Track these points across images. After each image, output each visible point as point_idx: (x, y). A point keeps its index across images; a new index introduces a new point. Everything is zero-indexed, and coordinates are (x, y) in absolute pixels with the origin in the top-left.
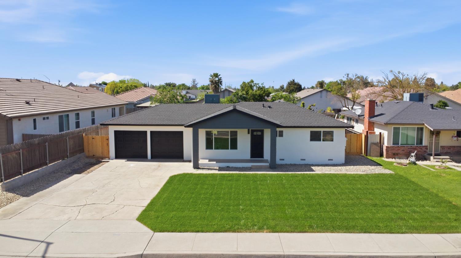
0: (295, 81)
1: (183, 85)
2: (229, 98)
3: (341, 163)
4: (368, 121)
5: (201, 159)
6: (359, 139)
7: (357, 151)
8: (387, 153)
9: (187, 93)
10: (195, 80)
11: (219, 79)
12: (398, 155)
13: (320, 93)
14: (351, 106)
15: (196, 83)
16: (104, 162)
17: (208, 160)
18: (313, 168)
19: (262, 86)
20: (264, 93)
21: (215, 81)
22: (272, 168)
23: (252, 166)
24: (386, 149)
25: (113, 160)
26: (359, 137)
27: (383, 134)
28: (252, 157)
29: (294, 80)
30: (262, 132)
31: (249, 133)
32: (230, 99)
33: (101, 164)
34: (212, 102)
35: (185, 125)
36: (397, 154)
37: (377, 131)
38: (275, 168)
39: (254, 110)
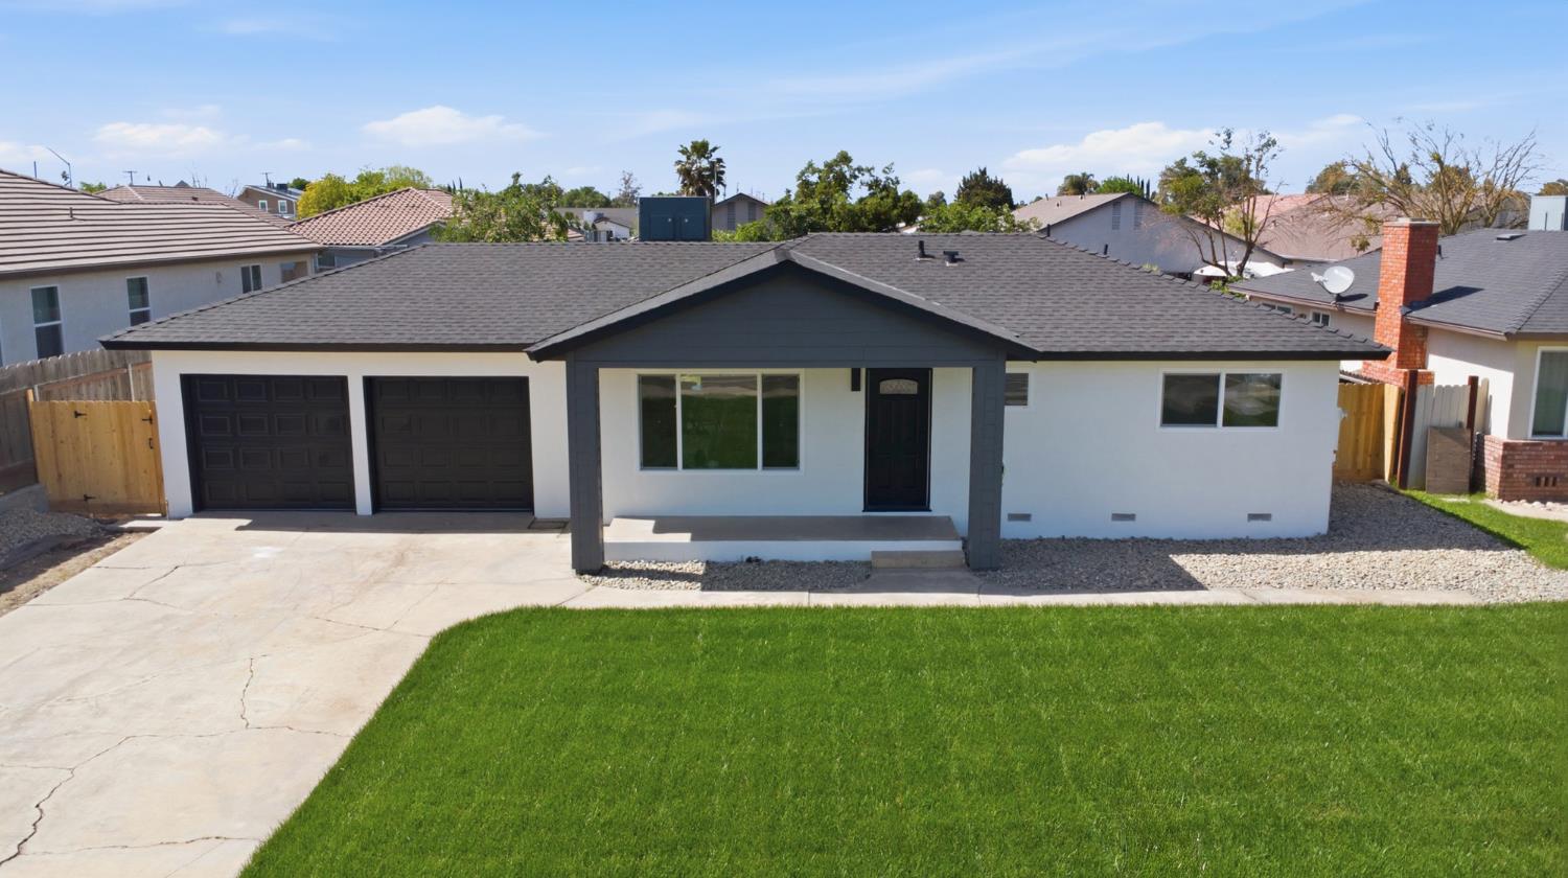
0: (988, 173)
1: (588, 191)
2: (752, 228)
3: (1310, 533)
4: (1398, 322)
5: (617, 517)
6: (1370, 406)
7: (1355, 463)
8: (1506, 477)
9: (600, 218)
10: (631, 175)
11: (712, 163)
12: (1554, 484)
13: (1111, 209)
14: (1236, 260)
15: (634, 185)
16: (131, 531)
17: (651, 523)
18: (1184, 561)
19: (888, 179)
20: (895, 206)
21: (700, 171)
22: (978, 570)
23: (874, 554)
24: (1504, 457)
25: (181, 519)
26: (1370, 399)
27: (1487, 383)
28: (873, 500)
29: (984, 173)
30: (923, 378)
31: (855, 387)
32: (759, 234)
33: (117, 542)
34: (676, 234)
35: (533, 349)
36: (1551, 479)
37: (1447, 371)
38: (995, 569)
39: (879, 270)
